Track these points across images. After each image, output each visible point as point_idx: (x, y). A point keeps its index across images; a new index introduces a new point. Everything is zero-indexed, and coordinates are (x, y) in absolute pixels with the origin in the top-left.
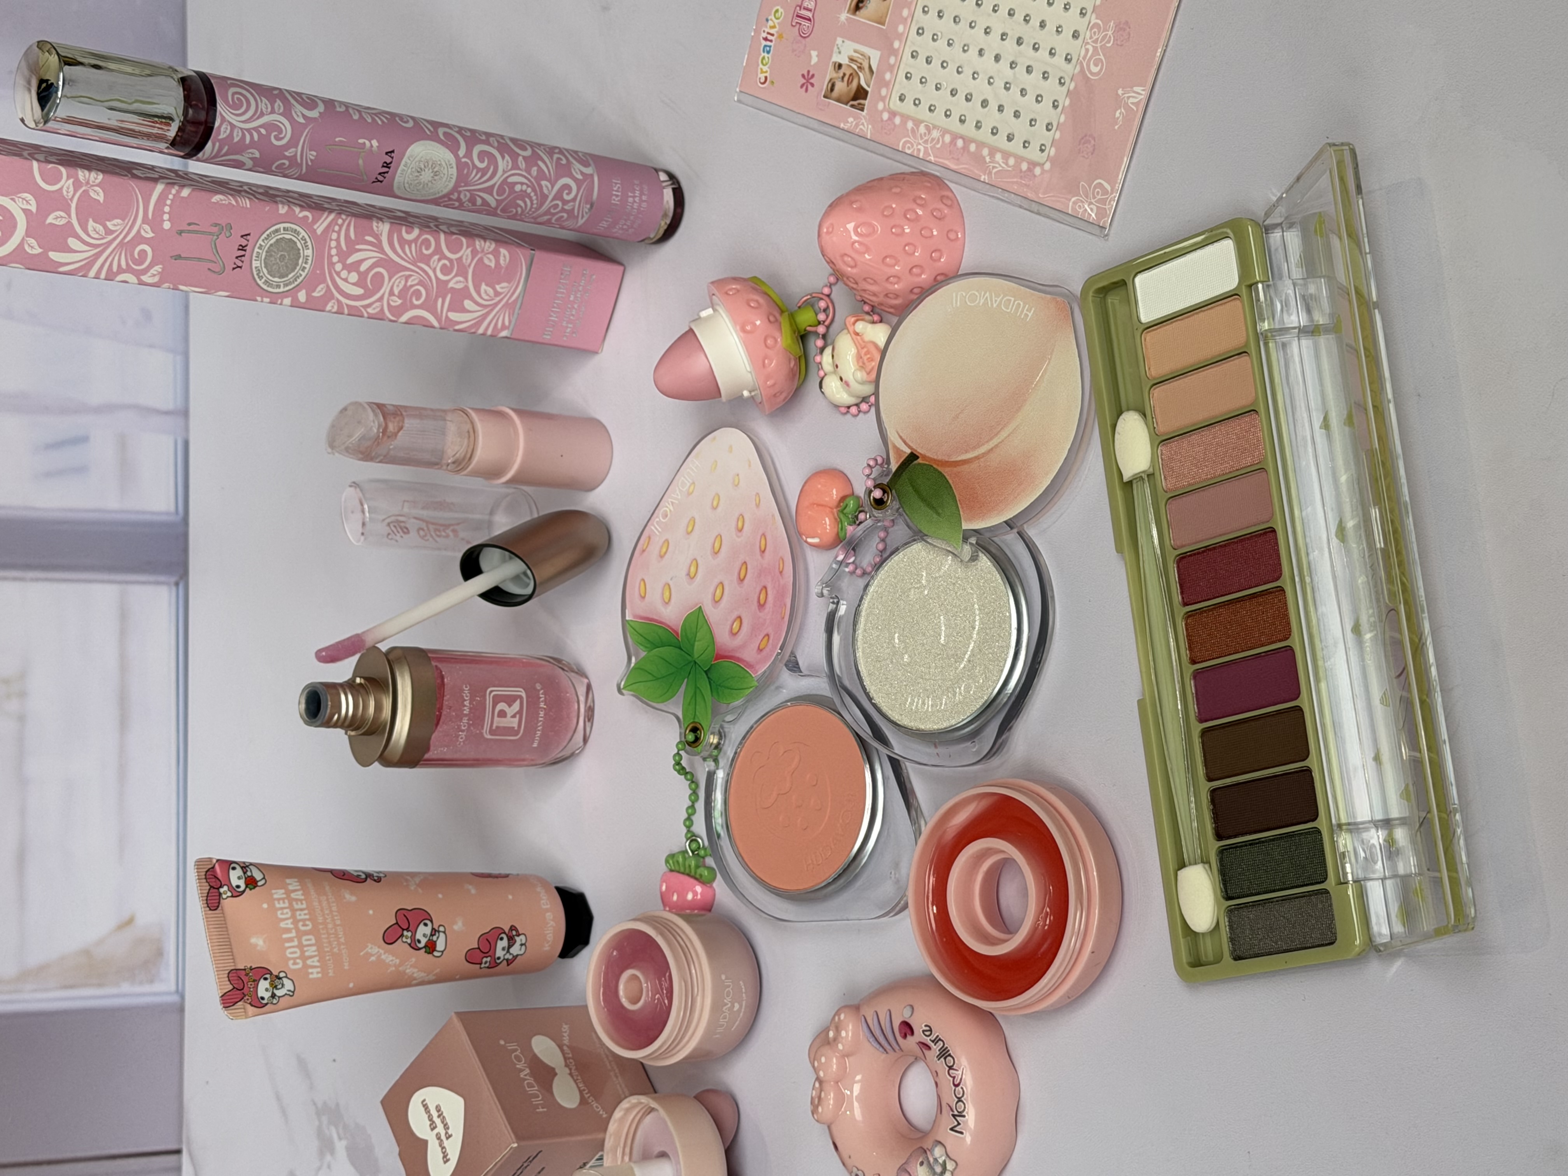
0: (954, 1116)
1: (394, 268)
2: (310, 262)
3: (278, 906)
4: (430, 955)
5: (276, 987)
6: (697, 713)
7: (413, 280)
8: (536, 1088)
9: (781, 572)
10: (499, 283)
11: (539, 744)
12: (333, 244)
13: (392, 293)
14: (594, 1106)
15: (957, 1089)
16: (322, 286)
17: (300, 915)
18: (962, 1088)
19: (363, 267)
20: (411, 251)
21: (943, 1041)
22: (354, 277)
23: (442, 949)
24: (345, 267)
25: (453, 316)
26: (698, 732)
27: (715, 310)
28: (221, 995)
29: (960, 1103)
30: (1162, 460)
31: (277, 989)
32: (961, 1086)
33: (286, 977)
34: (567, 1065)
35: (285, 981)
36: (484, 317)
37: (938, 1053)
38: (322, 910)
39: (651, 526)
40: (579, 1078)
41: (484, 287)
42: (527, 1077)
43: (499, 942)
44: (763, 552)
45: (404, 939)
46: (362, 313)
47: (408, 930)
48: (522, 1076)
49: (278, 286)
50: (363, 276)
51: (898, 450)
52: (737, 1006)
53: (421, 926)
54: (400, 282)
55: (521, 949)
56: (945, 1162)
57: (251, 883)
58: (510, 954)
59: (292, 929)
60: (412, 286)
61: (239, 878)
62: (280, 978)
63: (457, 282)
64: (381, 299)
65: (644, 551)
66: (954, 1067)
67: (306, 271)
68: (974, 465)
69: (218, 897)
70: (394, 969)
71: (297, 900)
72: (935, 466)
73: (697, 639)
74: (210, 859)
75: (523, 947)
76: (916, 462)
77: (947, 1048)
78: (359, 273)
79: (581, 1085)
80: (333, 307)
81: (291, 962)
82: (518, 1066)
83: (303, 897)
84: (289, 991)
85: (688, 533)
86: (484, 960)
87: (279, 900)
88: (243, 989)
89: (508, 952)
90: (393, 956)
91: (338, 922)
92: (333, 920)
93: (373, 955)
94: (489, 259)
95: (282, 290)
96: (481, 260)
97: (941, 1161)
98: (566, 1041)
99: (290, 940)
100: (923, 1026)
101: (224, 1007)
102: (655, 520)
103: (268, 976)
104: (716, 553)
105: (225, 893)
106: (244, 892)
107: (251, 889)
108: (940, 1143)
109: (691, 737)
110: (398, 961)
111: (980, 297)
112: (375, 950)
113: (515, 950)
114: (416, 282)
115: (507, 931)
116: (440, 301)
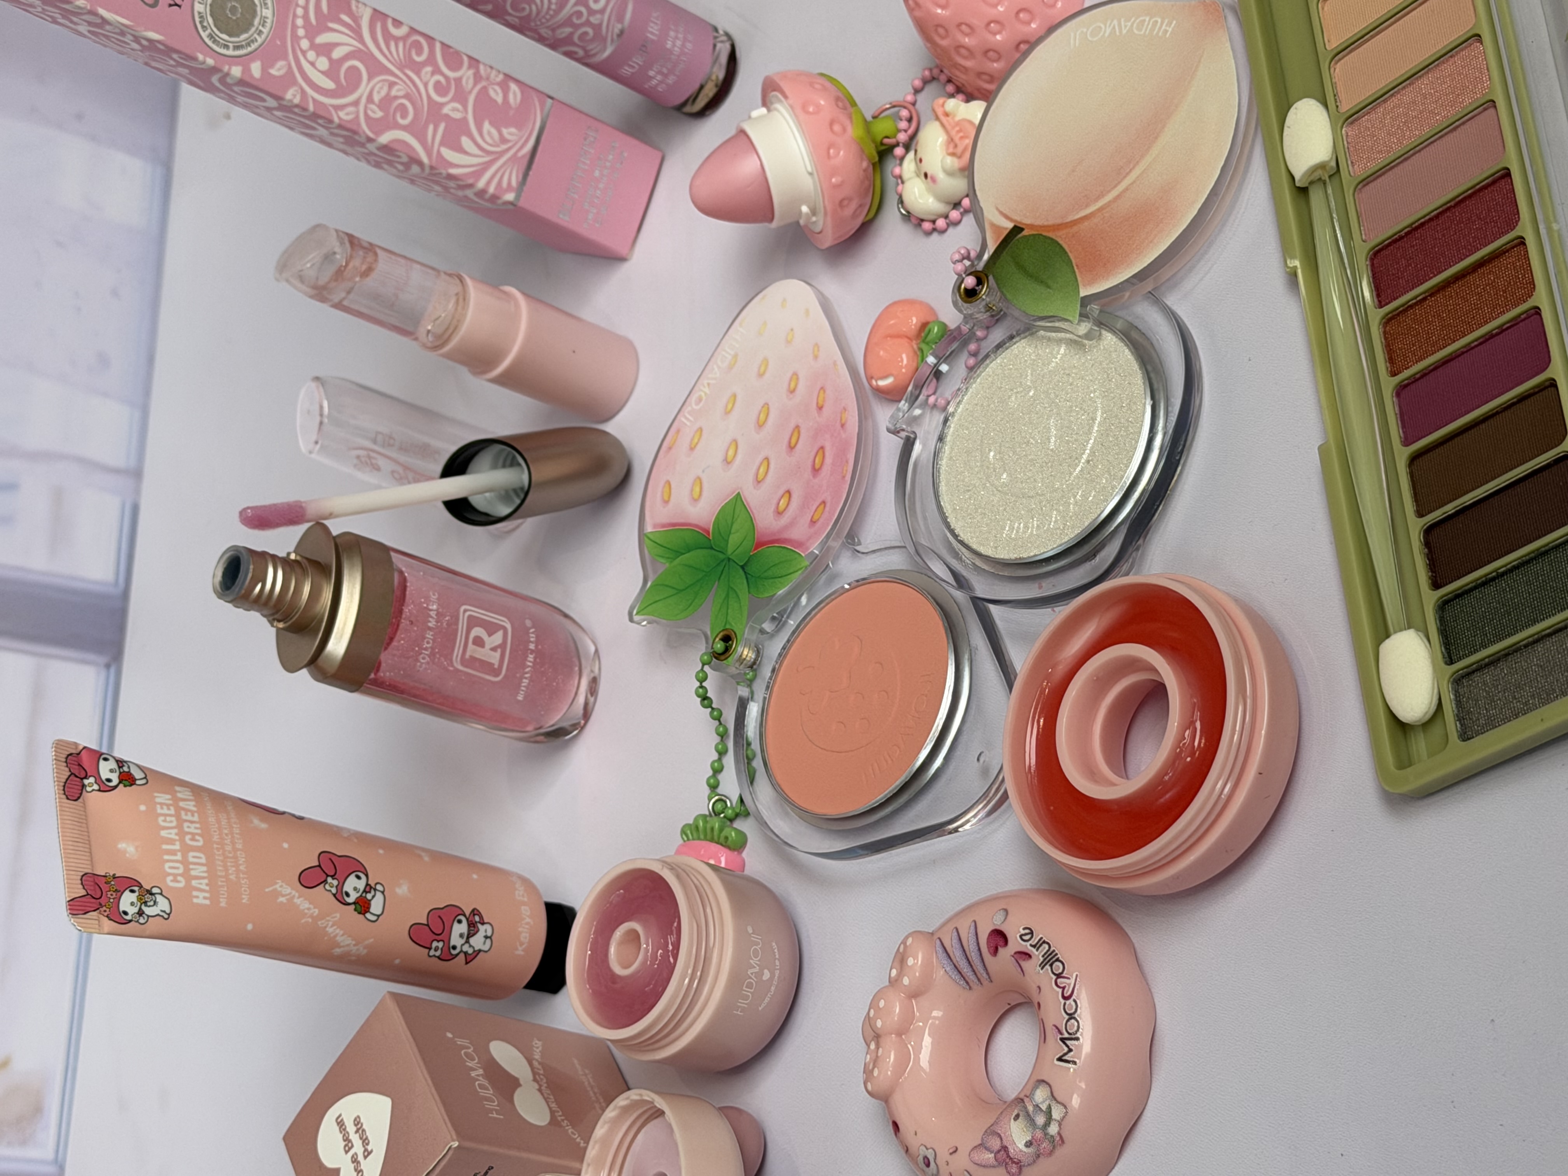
0: (1063, 1040)
1: (376, 69)
2: (268, 25)
3: (159, 811)
4: (361, 916)
5: (145, 903)
6: (730, 619)
7: (398, 90)
8: (491, 1092)
9: (843, 426)
10: (506, 127)
11: (525, 697)
12: (300, 11)
13: (370, 99)
14: (570, 1131)
15: (1068, 1002)
16: (281, 63)
17: (189, 827)
18: (1075, 1001)
19: (337, 54)
20: (398, 51)
21: (1048, 943)
22: (323, 63)
23: (379, 913)
24: (313, 46)
25: (449, 154)
26: (730, 642)
27: (769, 110)
28: (68, 899)
29: (1073, 1021)
30: (1348, 143)
31: (146, 906)
32: (1074, 997)
33: (161, 894)
34: (535, 1080)
35: (159, 898)
36: (487, 166)
37: (1042, 959)
38: (220, 828)
39: (681, 418)
40: (552, 1097)
41: (487, 126)
42: (481, 1078)
43: (456, 925)
44: (820, 408)
45: (327, 887)
46: (331, 115)
47: (333, 877)
48: (473, 1075)
49: (226, 47)
50: (335, 65)
51: (996, 228)
52: (767, 975)
53: (352, 880)
54: (381, 88)
55: (484, 943)
56: (1049, 1107)
57: (127, 779)
58: (470, 946)
59: (175, 840)
60: (396, 98)
61: (111, 771)
62: (152, 894)
63: (454, 109)
64: (356, 103)
65: (670, 448)
66: (1064, 975)
67: (263, 36)
68: (1095, 220)
69: (80, 788)
70: (310, 920)
71: (187, 810)
72: (1044, 234)
73: (733, 531)
74: (76, 744)
75: (488, 941)
76: (1020, 235)
77: (1054, 951)
78: (330, 59)
79: (553, 1105)
80: (294, 96)
81: (171, 878)
82: (468, 1064)
83: (194, 809)
84: (164, 912)
85: (727, 412)
86: (435, 944)
87: (161, 804)
88: (101, 898)
89: (467, 942)
90: (310, 903)
91: (239, 846)
92: (233, 843)
93: (283, 896)
94: (495, 91)
95: (230, 52)
96: (484, 90)
97: (1044, 1107)
98: (537, 1057)
99: (173, 853)
100: (1021, 929)
101: (70, 914)
102: (687, 409)
103: (136, 889)
104: (760, 425)
105: (91, 785)
106: (116, 787)
107: (125, 786)
108: (1043, 1081)
109: (719, 646)
110: (317, 911)
111: (1106, 27)
112: (287, 890)
113: (477, 942)
114: (401, 93)
115: (467, 915)
116: (431, 128)
